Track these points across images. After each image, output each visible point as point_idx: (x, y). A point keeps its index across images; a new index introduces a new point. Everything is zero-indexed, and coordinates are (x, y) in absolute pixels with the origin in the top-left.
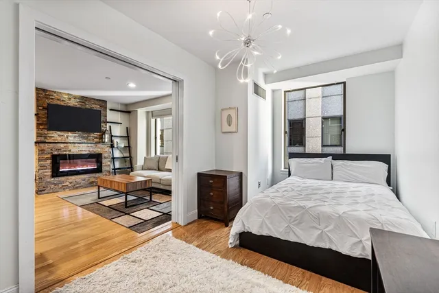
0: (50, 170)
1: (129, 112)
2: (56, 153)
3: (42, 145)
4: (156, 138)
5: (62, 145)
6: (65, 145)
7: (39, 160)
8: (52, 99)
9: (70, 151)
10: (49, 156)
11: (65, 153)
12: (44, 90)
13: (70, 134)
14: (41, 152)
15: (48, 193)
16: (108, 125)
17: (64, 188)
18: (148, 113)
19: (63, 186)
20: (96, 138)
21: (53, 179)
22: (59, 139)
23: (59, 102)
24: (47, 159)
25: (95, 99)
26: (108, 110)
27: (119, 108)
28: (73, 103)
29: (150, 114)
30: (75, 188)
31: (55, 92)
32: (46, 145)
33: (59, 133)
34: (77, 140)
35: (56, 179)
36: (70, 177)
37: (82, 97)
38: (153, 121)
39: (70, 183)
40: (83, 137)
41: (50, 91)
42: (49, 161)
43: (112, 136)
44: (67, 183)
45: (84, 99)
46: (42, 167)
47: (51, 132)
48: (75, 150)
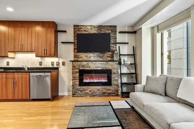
0: (78, 81)
1: (135, 32)
2: (81, 68)
3: (74, 63)
4: (162, 54)
5: (85, 63)
6: (87, 62)
7: (73, 73)
8: (81, 31)
9: (90, 67)
10: (78, 70)
11: (86, 68)
12: (77, 26)
13: (92, 55)
14: (74, 67)
15: (77, 97)
16: (118, 45)
17: (86, 95)
18: (153, 28)
19: (85, 93)
20: (109, 57)
21: (80, 87)
22: (85, 59)
23: (85, 33)
24: (77, 72)
25: (107, 26)
26: (117, 33)
27: (127, 30)
28: (94, 31)
29: (156, 29)
30: (93, 95)
31: (83, 26)
32: (76, 63)
33: (85, 54)
34: (96, 59)
35: (82, 87)
36: (90, 87)
37: (99, 26)
38: (159, 35)
39: (90, 91)
40: (100, 57)
41: (80, 26)
42: (78, 74)
43: (120, 55)
44: (88, 91)
45: (100, 27)
46: (74, 79)
47: (81, 54)
48: (93, 66)
